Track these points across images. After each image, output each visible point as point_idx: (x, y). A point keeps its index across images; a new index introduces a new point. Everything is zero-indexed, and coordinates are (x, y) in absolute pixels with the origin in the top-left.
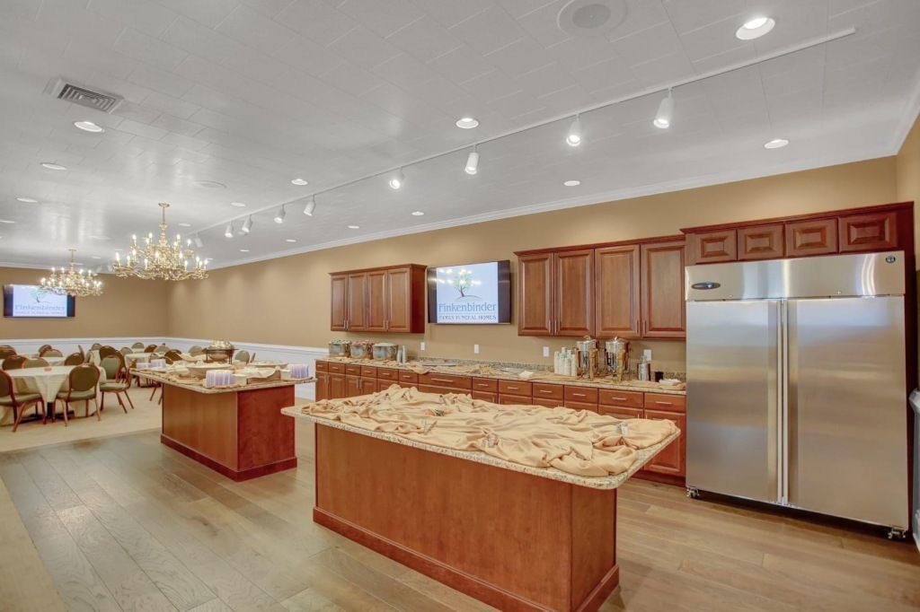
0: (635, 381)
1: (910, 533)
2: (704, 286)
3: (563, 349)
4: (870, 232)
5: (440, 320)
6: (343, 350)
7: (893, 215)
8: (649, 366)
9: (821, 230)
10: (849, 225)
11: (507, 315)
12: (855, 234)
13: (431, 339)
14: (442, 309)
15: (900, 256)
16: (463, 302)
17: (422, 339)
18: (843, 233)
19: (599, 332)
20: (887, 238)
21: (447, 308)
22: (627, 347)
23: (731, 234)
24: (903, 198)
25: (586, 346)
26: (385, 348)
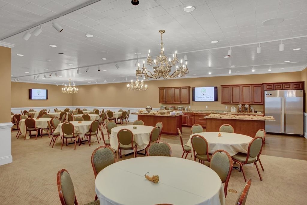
0: (251, 113)
1: (303, 135)
2: (268, 95)
3: (233, 107)
4: (297, 86)
5: (196, 100)
6: (165, 108)
7: (301, 83)
8: (254, 110)
9: (289, 85)
10: (294, 84)
11: (216, 99)
12: (295, 86)
13: (192, 105)
14: (197, 98)
15: (303, 90)
16: (204, 96)
17: (190, 105)
18: (293, 86)
19: (242, 103)
20: (300, 87)
21: (198, 97)
22: (249, 106)
23: (273, 85)
24: (303, 81)
25: (240, 106)
26: (181, 107)
